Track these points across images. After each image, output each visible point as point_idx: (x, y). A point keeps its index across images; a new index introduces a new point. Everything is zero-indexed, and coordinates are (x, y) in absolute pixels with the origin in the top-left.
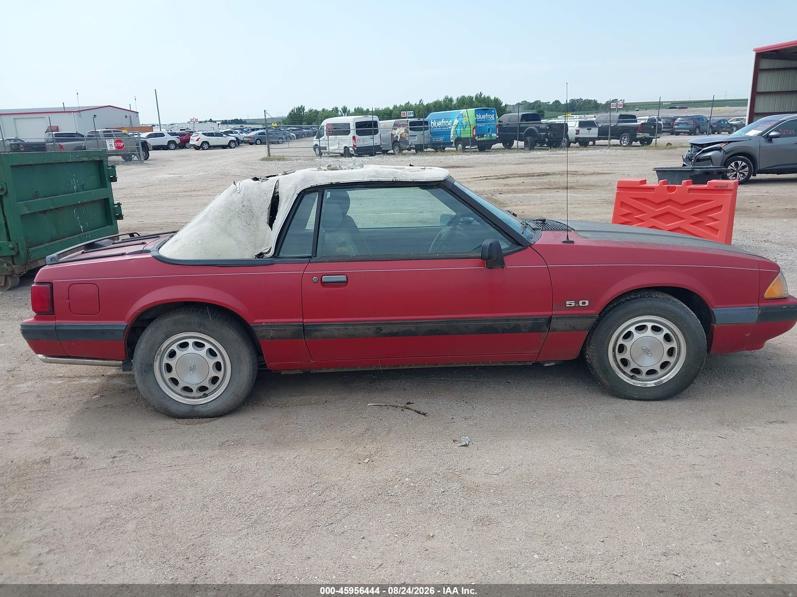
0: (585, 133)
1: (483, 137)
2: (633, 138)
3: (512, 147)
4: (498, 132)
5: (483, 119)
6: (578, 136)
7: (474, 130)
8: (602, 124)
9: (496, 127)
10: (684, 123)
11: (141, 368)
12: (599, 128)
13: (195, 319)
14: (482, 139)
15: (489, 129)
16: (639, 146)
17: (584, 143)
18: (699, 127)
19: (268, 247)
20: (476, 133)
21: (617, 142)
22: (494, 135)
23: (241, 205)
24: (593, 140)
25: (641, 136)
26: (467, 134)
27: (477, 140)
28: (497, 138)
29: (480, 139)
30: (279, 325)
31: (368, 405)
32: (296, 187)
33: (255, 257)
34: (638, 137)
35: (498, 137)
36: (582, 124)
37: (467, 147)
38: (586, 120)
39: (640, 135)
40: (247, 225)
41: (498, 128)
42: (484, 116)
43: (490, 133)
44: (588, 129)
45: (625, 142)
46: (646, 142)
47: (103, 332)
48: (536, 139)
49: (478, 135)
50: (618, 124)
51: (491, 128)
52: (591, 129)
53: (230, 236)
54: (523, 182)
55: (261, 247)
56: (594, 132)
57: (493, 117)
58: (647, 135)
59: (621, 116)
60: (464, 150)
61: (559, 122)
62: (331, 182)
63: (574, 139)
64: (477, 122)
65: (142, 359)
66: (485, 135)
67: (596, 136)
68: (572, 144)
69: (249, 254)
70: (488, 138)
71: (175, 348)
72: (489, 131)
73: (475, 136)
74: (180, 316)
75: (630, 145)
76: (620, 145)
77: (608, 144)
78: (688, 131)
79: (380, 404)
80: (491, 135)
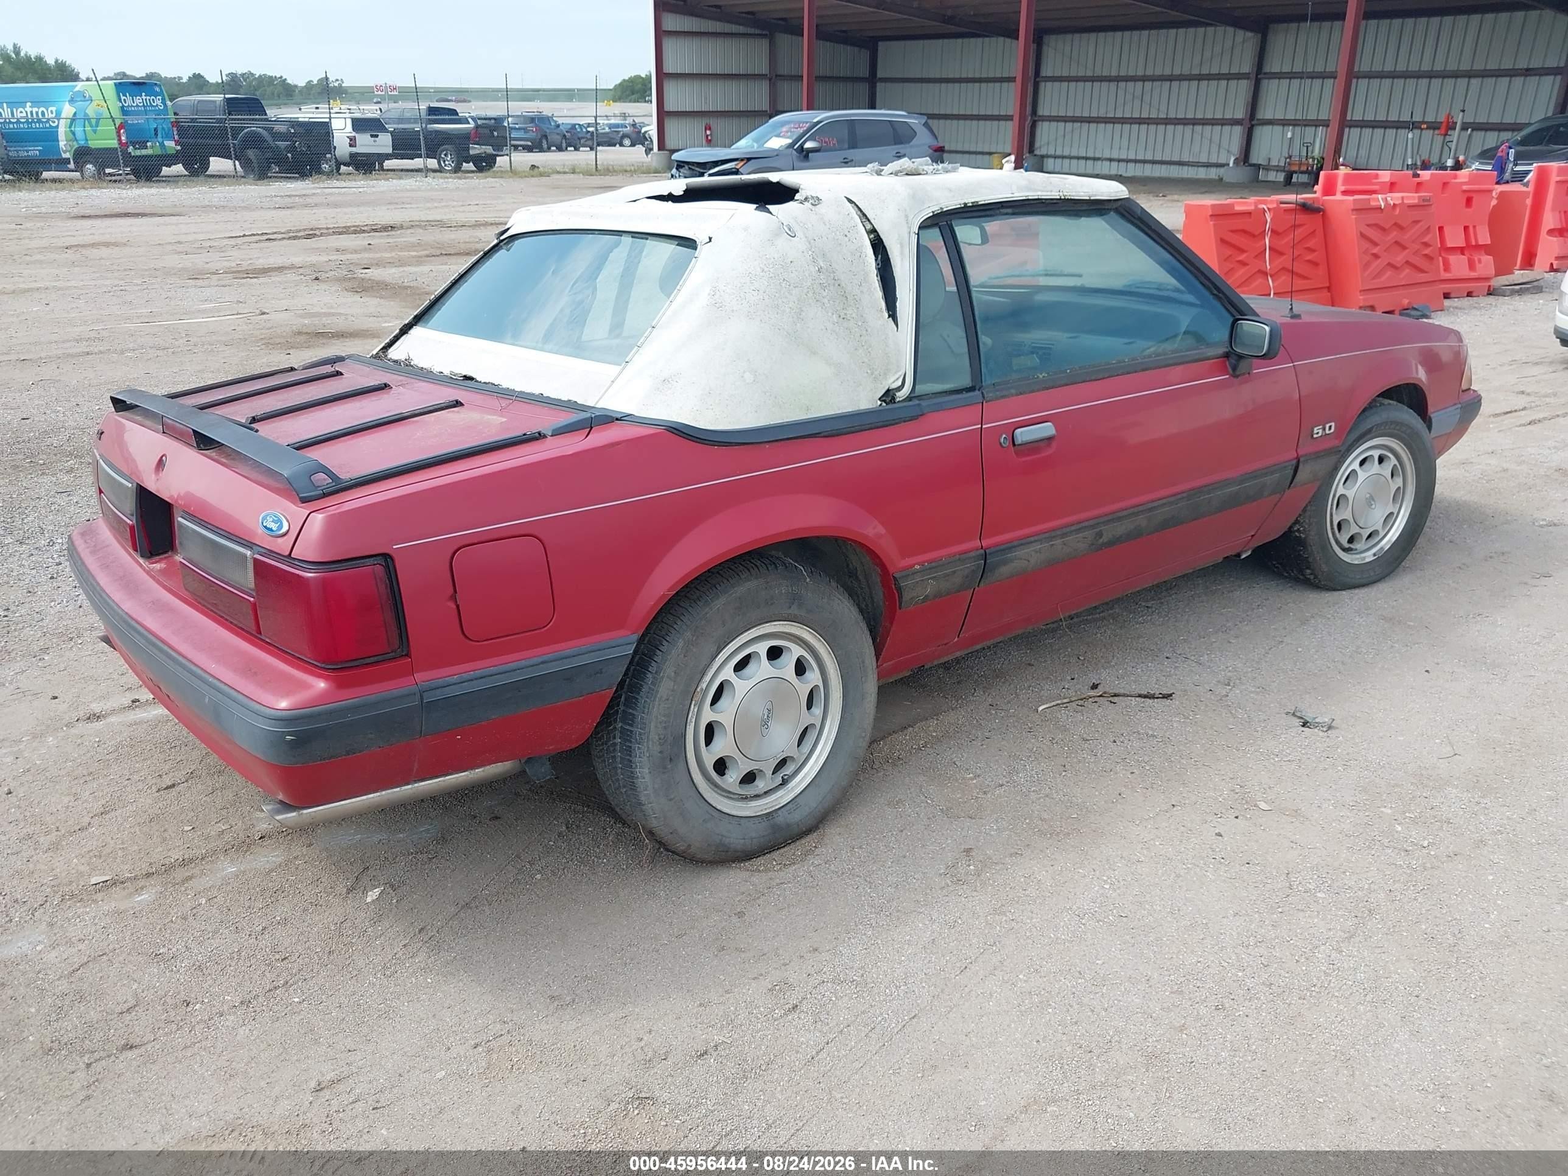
0: (366, 144)
1: (146, 148)
2: (463, 156)
3: (207, 173)
4: (176, 137)
5: (137, 106)
6: (354, 150)
7: (122, 131)
8: (395, 126)
9: (170, 126)
10: (519, 129)
11: (660, 752)
12: (391, 133)
13: (778, 586)
14: (144, 152)
15: (156, 130)
16: (473, 172)
17: (365, 164)
18: (546, 137)
19: (900, 373)
20: (127, 138)
21: (432, 163)
22: (170, 144)
23: (812, 269)
24: (383, 157)
25: (478, 152)
26: (106, 139)
27: (133, 154)
28: (177, 151)
29: (138, 153)
30: (943, 565)
31: (1040, 709)
32: (907, 216)
33: (879, 403)
34: (472, 152)
35: (179, 148)
36: (359, 125)
37: (108, 171)
38: (363, 116)
39: (475, 150)
40: (841, 319)
41: (175, 129)
42: (138, 100)
43: (160, 140)
44: (372, 136)
45: (449, 163)
46: (485, 164)
47: (568, 676)
48: (269, 155)
49: (134, 144)
50: (429, 126)
51: (160, 127)
52: (377, 136)
53: (815, 353)
54: (369, 244)
55: (885, 374)
56: (384, 143)
57: (159, 103)
58: (489, 150)
59: (432, 111)
60: (100, 176)
61: (307, 120)
62: (963, 202)
63: (348, 155)
64: (124, 111)
65: (665, 728)
66: (149, 144)
67: (390, 150)
68: (343, 168)
69: (867, 399)
70: (158, 151)
71: (730, 677)
72: (156, 134)
73: (126, 145)
74: (747, 586)
75: (457, 169)
76: (440, 170)
77: (422, 166)
78: (530, 143)
79: (1059, 702)
80: (162, 145)
